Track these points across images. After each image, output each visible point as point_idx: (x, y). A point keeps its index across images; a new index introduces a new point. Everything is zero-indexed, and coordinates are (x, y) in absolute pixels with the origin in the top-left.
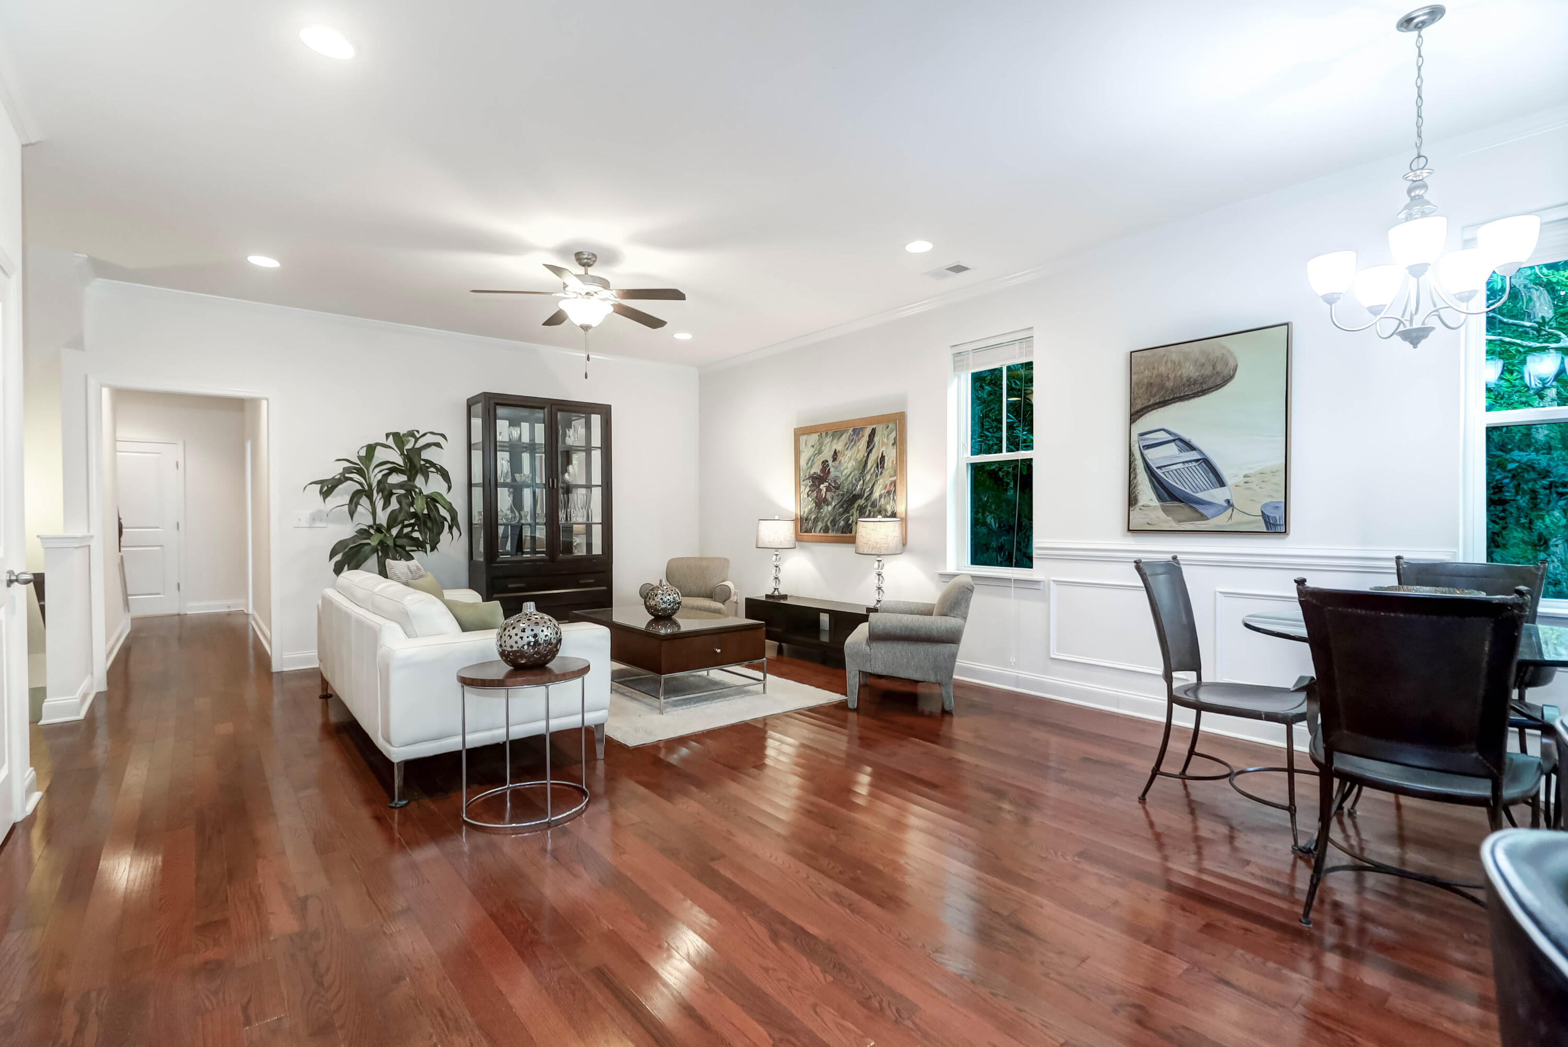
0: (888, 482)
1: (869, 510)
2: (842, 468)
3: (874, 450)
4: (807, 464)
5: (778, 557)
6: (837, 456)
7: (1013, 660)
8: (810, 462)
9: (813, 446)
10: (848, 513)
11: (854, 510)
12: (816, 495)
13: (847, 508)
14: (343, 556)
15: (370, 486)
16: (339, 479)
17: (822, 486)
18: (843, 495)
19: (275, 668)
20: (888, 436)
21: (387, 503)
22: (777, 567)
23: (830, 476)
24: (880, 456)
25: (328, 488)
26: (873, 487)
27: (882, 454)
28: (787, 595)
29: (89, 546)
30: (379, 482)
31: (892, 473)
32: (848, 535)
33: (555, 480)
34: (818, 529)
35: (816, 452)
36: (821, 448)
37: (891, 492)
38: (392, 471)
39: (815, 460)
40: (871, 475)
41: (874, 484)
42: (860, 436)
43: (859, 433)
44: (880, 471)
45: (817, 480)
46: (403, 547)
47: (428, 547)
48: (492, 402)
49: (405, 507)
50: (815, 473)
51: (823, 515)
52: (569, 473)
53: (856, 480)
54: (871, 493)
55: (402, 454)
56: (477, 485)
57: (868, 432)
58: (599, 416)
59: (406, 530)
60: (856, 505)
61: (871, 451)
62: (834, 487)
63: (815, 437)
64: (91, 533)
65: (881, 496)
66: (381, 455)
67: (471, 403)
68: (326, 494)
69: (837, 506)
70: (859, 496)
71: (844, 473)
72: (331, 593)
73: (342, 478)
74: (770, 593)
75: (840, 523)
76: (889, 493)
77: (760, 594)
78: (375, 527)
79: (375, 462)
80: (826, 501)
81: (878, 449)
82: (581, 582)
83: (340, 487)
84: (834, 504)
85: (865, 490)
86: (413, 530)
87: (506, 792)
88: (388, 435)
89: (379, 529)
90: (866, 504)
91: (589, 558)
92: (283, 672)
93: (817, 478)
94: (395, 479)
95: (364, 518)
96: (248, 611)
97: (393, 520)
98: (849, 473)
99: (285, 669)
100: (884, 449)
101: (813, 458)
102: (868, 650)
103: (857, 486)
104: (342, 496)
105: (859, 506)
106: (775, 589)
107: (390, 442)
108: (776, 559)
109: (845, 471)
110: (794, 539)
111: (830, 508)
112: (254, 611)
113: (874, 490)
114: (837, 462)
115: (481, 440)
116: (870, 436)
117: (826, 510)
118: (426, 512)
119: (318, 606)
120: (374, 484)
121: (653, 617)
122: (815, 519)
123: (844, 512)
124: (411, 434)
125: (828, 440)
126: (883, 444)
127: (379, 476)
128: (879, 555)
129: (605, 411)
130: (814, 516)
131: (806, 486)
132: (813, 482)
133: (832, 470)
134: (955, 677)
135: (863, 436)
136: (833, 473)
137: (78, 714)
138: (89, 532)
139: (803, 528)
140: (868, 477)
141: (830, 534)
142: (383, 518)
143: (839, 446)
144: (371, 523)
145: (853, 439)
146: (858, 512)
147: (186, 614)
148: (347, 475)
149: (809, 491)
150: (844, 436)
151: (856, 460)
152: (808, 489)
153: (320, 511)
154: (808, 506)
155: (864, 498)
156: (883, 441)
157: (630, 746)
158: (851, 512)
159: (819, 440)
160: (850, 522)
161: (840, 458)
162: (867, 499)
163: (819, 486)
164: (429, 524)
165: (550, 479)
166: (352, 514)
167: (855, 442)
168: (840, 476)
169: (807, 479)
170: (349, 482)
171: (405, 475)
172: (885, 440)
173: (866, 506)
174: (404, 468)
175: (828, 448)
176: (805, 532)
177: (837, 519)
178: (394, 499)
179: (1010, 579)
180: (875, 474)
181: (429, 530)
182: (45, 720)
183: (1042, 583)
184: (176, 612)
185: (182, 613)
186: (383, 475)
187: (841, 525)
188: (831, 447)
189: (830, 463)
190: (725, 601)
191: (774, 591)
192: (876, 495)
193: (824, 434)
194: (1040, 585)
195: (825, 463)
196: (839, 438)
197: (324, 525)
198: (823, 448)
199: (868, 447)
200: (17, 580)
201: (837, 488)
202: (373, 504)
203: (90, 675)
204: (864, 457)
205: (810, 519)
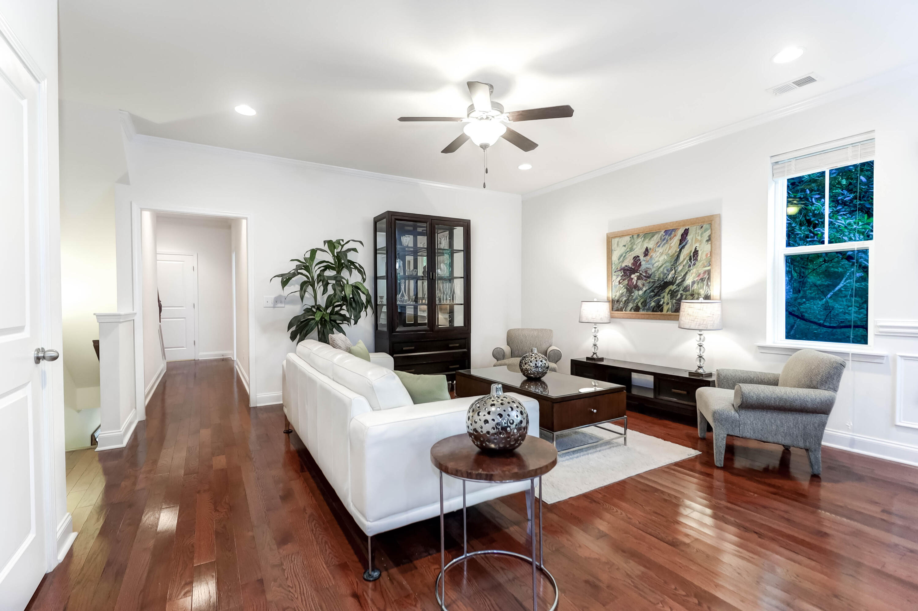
0: (701, 271)
1: (681, 294)
2: (653, 262)
3: (686, 247)
4: (619, 259)
5: (596, 329)
6: (648, 252)
7: (850, 424)
8: (622, 258)
9: (625, 246)
10: (659, 296)
11: (665, 294)
12: (627, 283)
13: (658, 292)
14: (296, 327)
15: (313, 278)
16: (294, 273)
17: (633, 276)
18: (654, 282)
19: (252, 405)
20: (702, 234)
21: (325, 291)
22: (595, 337)
23: (641, 268)
24: (693, 251)
25: (286, 280)
26: (685, 275)
27: (696, 249)
28: (603, 358)
29: (134, 320)
30: (319, 275)
31: (706, 264)
32: (659, 313)
33: (434, 273)
34: (629, 308)
35: (628, 250)
36: (632, 246)
37: (706, 278)
38: (327, 268)
39: (627, 256)
40: (684, 266)
41: (687, 273)
42: (672, 235)
43: (670, 235)
44: (693, 262)
45: (627, 272)
46: (335, 321)
47: (353, 322)
48: (393, 218)
49: (338, 292)
50: (626, 266)
51: (634, 298)
52: (441, 269)
53: (667, 270)
54: (684, 280)
55: (334, 255)
56: (382, 278)
57: (681, 231)
58: (463, 228)
59: (337, 309)
60: (667, 290)
61: (683, 247)
62: (645, 276)
63: (628, 238)
64: (135, 311)
65: (693, 283)
66: (320, 257)
67: (376, 221)
68: (284, 283)
69: (648, 291)
70: (671, 283)
71: (655, 265)
72: (292, 356)
73: (296, 272)
74: (590, 356)
75: (650, 304)
76: (702, 280)
77: (582, 357)
78: (316, 307)
79: (316, 262)
80: (636, 287)
81: (692, 245)
82: (451, 345)
83: (293, 279)
84: (644, 289)
85: (677, 278)
86: (341, 309)
87: (463, 562)
88: (325, 242)
89: (319, 308)
90: (677, 289)
91: (452, 329)
92: (257, 407)
93: (628, 270)
94: (329, 273)
95: (309, 302)
96: (233, 358)
97: (330, 302)
98: (660, 265)
99: (258, 405)
100: (697, 245)
101: (624, 255)
102: (738, 417)
103: (668, 275)
104: (294, 287)
105: (670, 290)
106: (594, 353)
107: (326, 248)
108: (595, 331)
109: (657, 264)
110: (609, 316)
111: (641, 292)
112: (237, 360)
113: (687, 278)
114: (648, 258)
115: (385, 246)
116: (682, 235)
117: (636, 294)
118: (351, 296)
119: (283, 366)
120: (315, 277)
121: (525, 378)
122: (626, 301)
123: (655, 296)
124: (338, 242)
125: (640, 240)
126: (697, 241)
127: (318, 272)
128: (700, 330)
129: (466, 225)
130: (625, 299)
131: (618, 276)
132: (624, 273)
133: (643, 263)
134: (823, 443)
135: (675, 236)
136: (644, 265)
137: (122, 443)
138: (133, 310)
139: (615, 307)
140: (680, 268)
141: (641, 312)
142: (322, 301)
143: (650, 244)
144: (314, 304)
145: (665, 239)
146: (669, 295)
147: (199, 360)
148: (299, 271)
149: (621, 280)
150: (656, 237)
151: (667, 254)
152: (619, 278)
153: (280, 296)
154: (619, 291)
155: (675, 285)
156: (696, 239)
157: (549, 503)
158: (662, 295)
159: (630, 241)
160: (661, 303)
161: (651, 253)
162: (679, 285)
163: (630, 275)
164: (354, 305)
165: (431, 273)
166: (302, 298)
167: (667, 241)
168: (651, 267)
169: (618, 271)
170: (300, 275)
171: (335, 271)
172: (699, 238)
173: (678, 291)
174: (334, 266)
175: (639, 247)
176: (616, 311)
177: (648, 301)
178: (330, 287)
179: (848, 354)
180: (688, 265)
181: (353, 309)
182: (99, 447)
183: (885, 358)
184: (193, 358)
185: (196, 359)
186: (321, 271)
187: (651, 305)
188: (642, 245)
189: (642, 258)
190: (557, 362)
191: (593, 355)
192: (689, 281)
193: (635, 237)
194: (883, 359)
195: (636, 258)
196: (650, 239)
197: (283, 305)
198: (635, 247)
199: (680, 244)
200: (44, 358)
201: (649, 277)
202: (315, 291)
203: (134, 409)
204: (676, 252)
205: (622, 301)
